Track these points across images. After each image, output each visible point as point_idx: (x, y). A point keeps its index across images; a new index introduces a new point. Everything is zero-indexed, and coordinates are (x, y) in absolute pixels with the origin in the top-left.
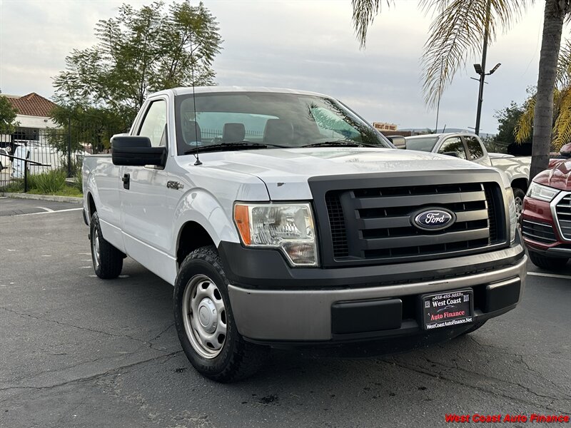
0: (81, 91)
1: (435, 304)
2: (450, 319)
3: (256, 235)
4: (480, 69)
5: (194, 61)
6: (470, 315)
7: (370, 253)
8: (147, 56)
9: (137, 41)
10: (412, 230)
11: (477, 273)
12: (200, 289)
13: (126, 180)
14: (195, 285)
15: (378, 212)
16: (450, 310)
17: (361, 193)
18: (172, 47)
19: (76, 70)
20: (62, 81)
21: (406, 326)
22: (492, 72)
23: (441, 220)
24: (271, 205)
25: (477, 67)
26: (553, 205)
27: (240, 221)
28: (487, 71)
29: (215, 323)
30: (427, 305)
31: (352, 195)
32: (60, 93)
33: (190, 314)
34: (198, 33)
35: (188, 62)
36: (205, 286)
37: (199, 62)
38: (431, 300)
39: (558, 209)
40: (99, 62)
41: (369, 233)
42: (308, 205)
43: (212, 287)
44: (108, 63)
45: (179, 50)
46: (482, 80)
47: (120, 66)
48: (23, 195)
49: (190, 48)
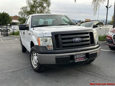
0: (23, 15)
1: (77, 57)
2: (81, 60)
3: (42, 44)
4: (107, 7)
5: (46, 8)
6: (85, 59)
7: (64, 47)
8: (36, 7)
9: (34, 4)
10: (73, 42)
11: (87, 51)
12: (34, 54)
13: (24, 33)
14: (33, 53)
15: (66, 39)
16: (80, 58)
17: (62, 35)
18: (41, 5)
19: (22, 11)
20: (20, 13)
21: (71, 61)
22: (110, 7)
23: (79, 40)
24: (44, 38)
25: (106, 6)
26: (112, 36)
27: (38, 41)
28: (109, 7)
29: (36, 61)
30: (75, 57)
31: (60, 35)
32: (20, 15)
33: (32, 59)
34: (46, 2)
35: (44, 8)
36: (35, 54)
37: (47, 8)
38: (76, 56)
39: (113, 37)
40: (27, 9)
41: (63, 43)
42: (51, 38)
43: (36, 54)
44: (29, 9)
45: (43, 5)
46: (107, 9)
47: (31, 10)
48: (12, 36)
49: (45, 5)
